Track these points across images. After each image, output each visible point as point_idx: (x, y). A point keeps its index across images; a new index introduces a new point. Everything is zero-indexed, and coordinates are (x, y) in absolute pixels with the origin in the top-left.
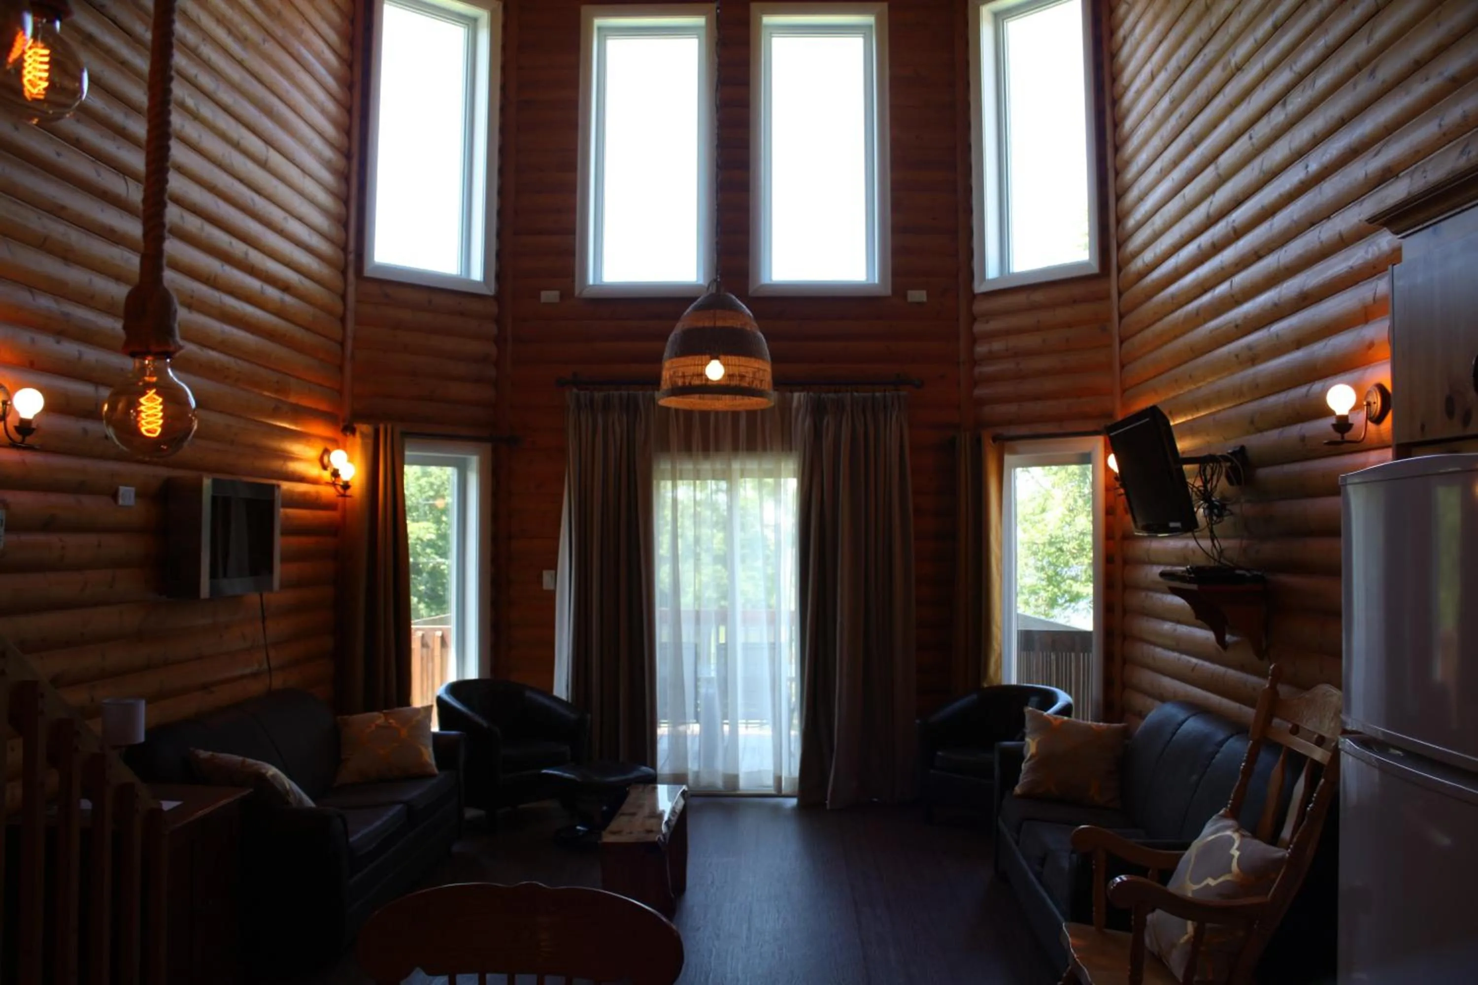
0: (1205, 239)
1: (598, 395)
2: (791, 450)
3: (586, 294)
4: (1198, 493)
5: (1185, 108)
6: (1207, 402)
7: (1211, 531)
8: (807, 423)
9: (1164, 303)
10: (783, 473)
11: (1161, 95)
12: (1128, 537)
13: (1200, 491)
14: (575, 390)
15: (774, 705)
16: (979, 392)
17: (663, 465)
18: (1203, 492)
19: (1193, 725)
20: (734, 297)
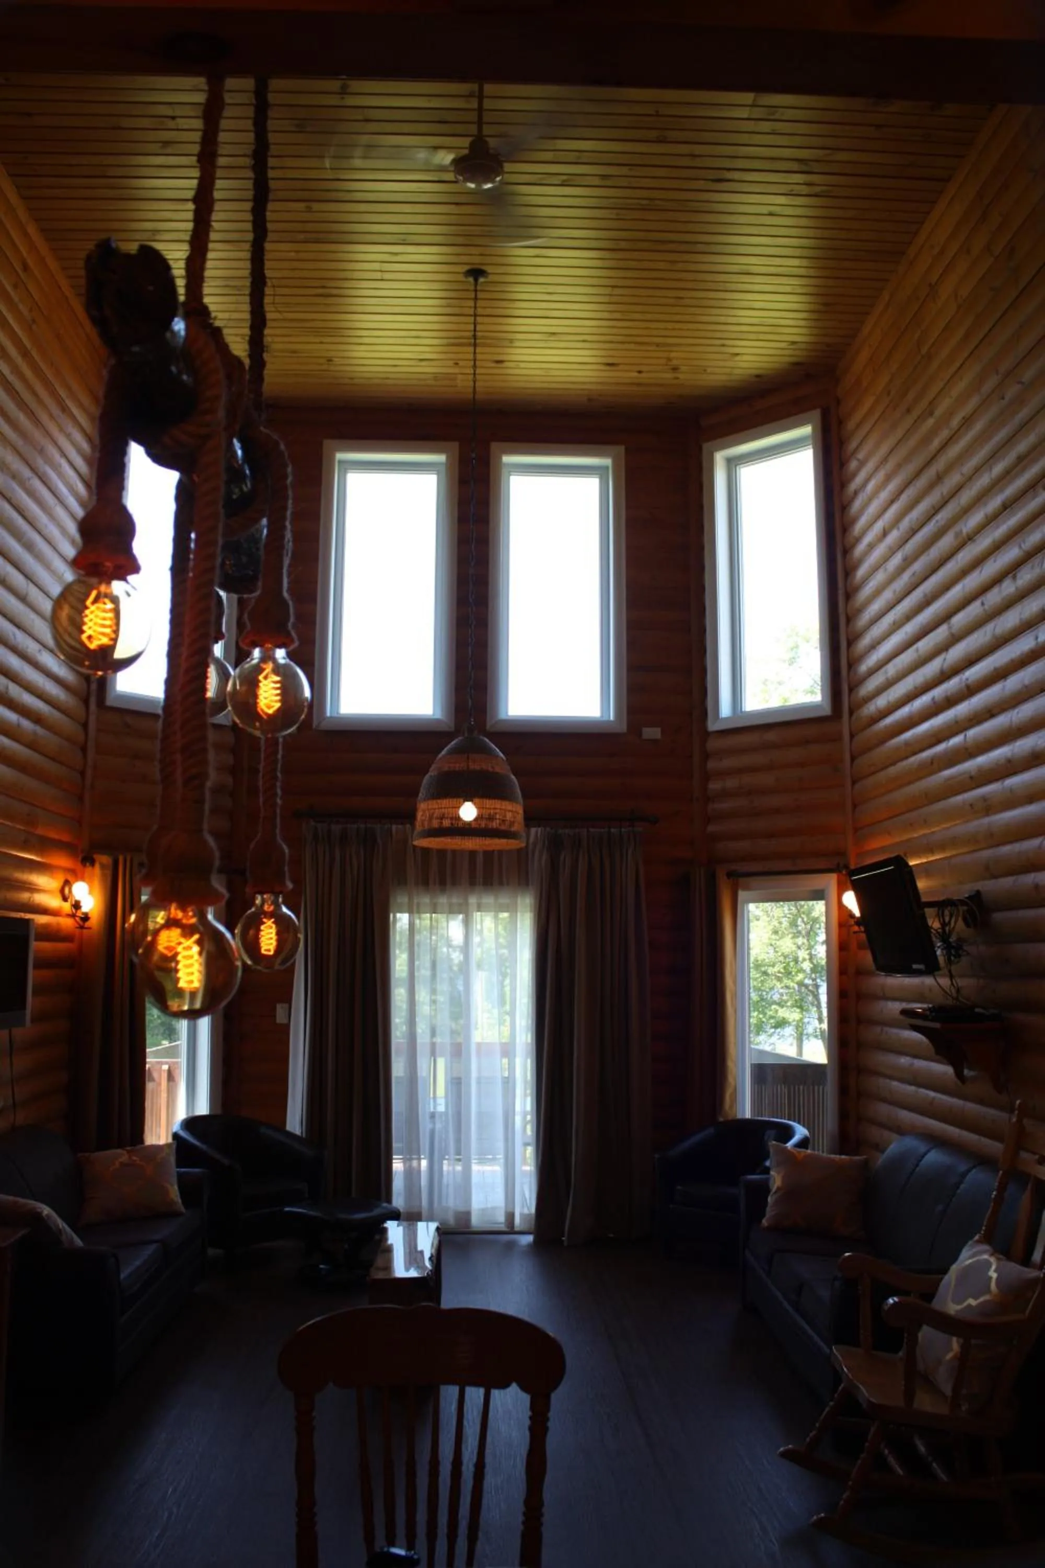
0: (938, 692)
1: (336, 828)
2: (527, 884)
3: (324, 726)
4: (937, 935)
5: (918, 566)
6: (942, 847)
7: (950, 971)
8: (544, 857)
9: (897, 748)
10: (519, 908)
11: (892, 552)
12: (861, 972)
13: (938, 933)
14: (312, 823)
15: (506, 1139)
16: (711, 828)
17: (401, 898)
18: (941, 934)
19: (934, 1157)
20: (487, 740)
